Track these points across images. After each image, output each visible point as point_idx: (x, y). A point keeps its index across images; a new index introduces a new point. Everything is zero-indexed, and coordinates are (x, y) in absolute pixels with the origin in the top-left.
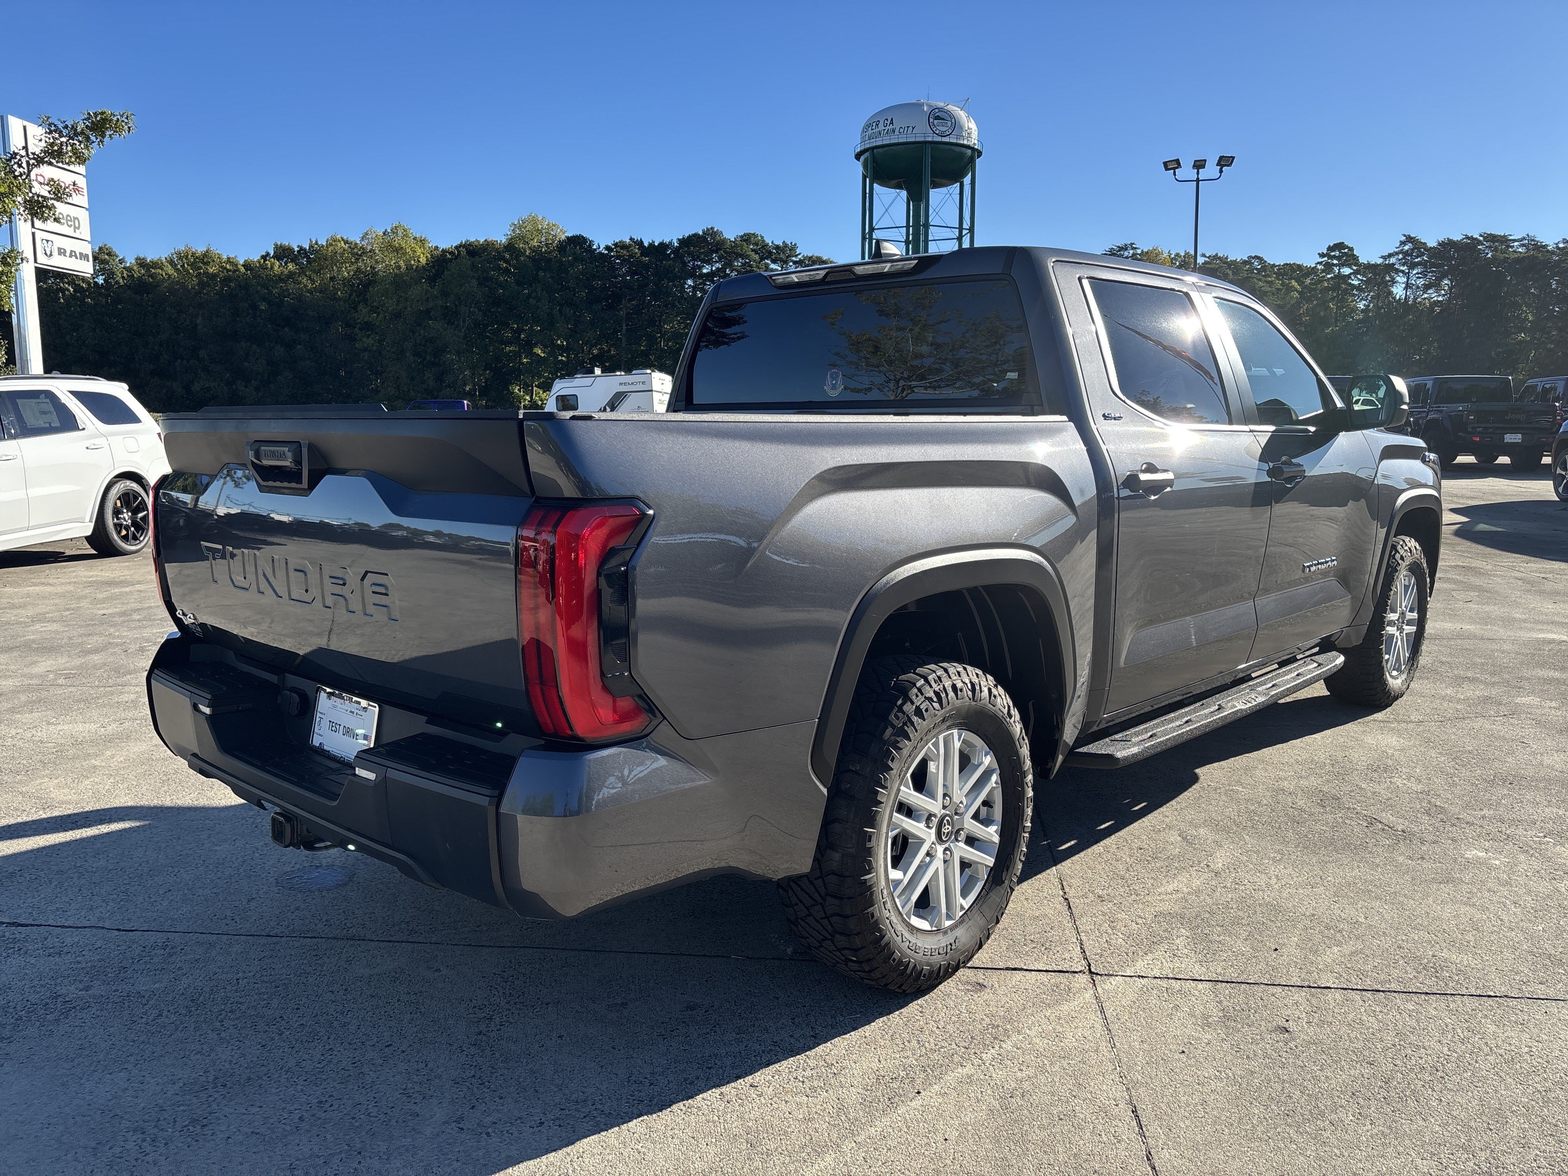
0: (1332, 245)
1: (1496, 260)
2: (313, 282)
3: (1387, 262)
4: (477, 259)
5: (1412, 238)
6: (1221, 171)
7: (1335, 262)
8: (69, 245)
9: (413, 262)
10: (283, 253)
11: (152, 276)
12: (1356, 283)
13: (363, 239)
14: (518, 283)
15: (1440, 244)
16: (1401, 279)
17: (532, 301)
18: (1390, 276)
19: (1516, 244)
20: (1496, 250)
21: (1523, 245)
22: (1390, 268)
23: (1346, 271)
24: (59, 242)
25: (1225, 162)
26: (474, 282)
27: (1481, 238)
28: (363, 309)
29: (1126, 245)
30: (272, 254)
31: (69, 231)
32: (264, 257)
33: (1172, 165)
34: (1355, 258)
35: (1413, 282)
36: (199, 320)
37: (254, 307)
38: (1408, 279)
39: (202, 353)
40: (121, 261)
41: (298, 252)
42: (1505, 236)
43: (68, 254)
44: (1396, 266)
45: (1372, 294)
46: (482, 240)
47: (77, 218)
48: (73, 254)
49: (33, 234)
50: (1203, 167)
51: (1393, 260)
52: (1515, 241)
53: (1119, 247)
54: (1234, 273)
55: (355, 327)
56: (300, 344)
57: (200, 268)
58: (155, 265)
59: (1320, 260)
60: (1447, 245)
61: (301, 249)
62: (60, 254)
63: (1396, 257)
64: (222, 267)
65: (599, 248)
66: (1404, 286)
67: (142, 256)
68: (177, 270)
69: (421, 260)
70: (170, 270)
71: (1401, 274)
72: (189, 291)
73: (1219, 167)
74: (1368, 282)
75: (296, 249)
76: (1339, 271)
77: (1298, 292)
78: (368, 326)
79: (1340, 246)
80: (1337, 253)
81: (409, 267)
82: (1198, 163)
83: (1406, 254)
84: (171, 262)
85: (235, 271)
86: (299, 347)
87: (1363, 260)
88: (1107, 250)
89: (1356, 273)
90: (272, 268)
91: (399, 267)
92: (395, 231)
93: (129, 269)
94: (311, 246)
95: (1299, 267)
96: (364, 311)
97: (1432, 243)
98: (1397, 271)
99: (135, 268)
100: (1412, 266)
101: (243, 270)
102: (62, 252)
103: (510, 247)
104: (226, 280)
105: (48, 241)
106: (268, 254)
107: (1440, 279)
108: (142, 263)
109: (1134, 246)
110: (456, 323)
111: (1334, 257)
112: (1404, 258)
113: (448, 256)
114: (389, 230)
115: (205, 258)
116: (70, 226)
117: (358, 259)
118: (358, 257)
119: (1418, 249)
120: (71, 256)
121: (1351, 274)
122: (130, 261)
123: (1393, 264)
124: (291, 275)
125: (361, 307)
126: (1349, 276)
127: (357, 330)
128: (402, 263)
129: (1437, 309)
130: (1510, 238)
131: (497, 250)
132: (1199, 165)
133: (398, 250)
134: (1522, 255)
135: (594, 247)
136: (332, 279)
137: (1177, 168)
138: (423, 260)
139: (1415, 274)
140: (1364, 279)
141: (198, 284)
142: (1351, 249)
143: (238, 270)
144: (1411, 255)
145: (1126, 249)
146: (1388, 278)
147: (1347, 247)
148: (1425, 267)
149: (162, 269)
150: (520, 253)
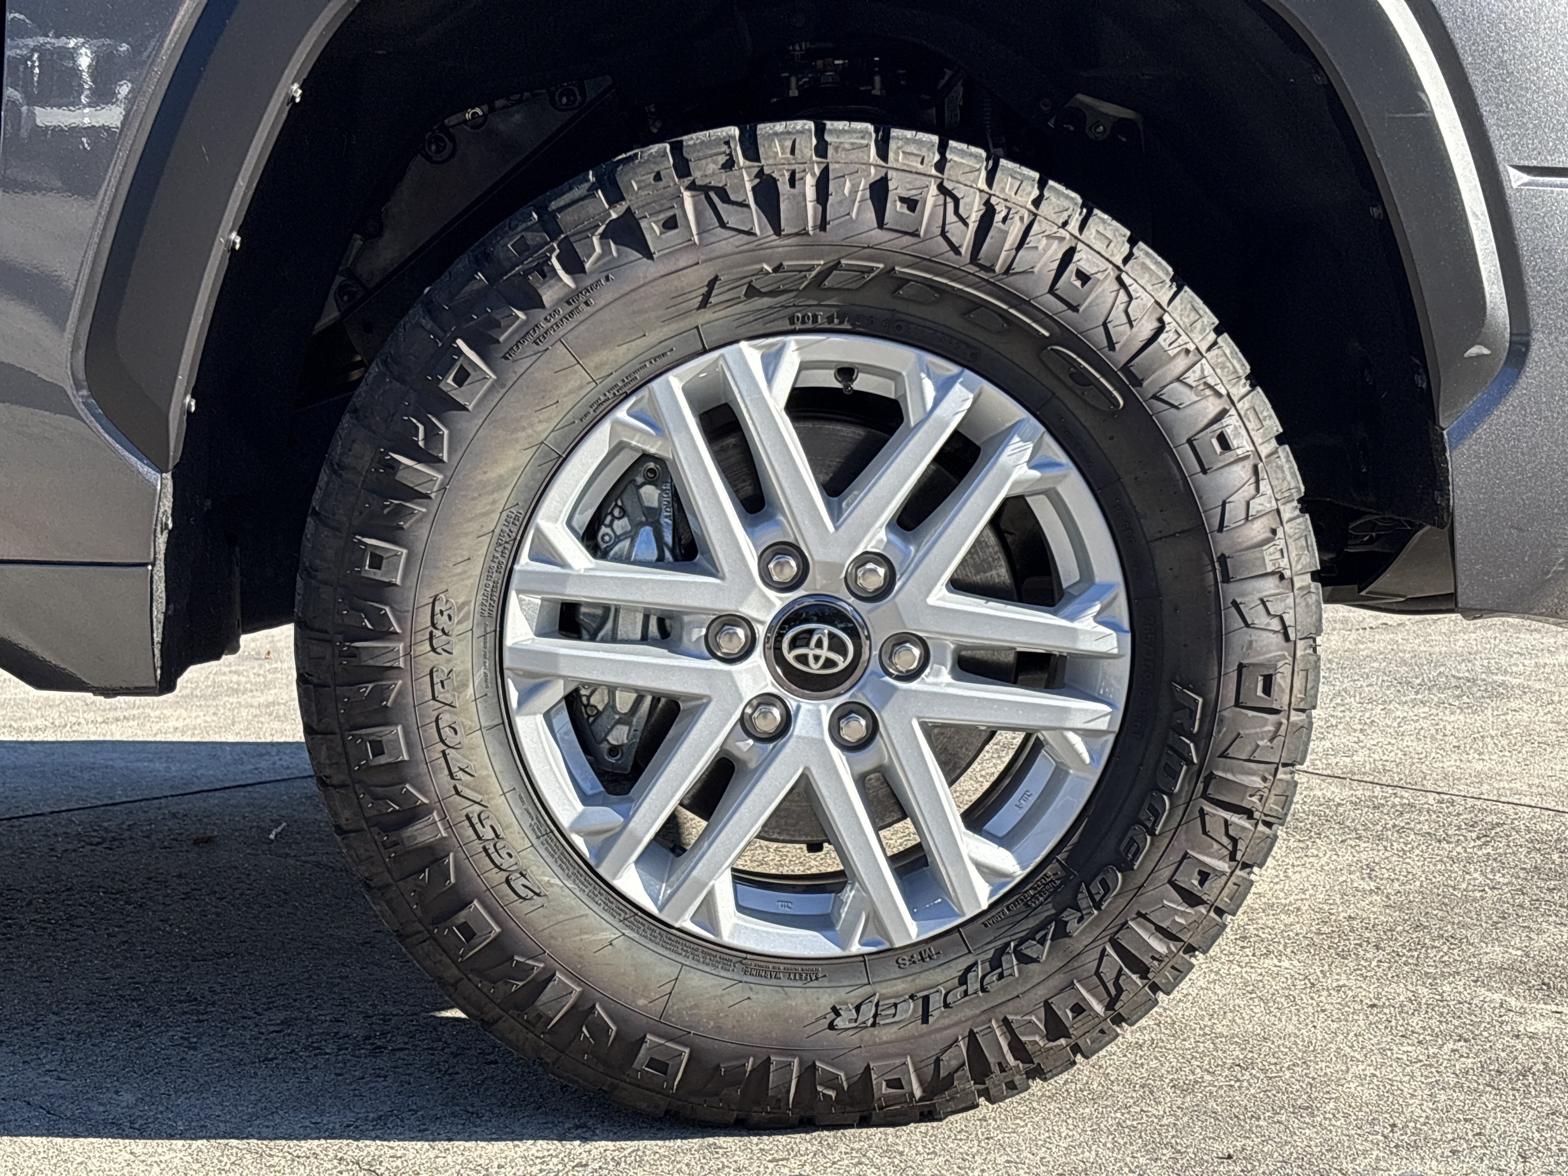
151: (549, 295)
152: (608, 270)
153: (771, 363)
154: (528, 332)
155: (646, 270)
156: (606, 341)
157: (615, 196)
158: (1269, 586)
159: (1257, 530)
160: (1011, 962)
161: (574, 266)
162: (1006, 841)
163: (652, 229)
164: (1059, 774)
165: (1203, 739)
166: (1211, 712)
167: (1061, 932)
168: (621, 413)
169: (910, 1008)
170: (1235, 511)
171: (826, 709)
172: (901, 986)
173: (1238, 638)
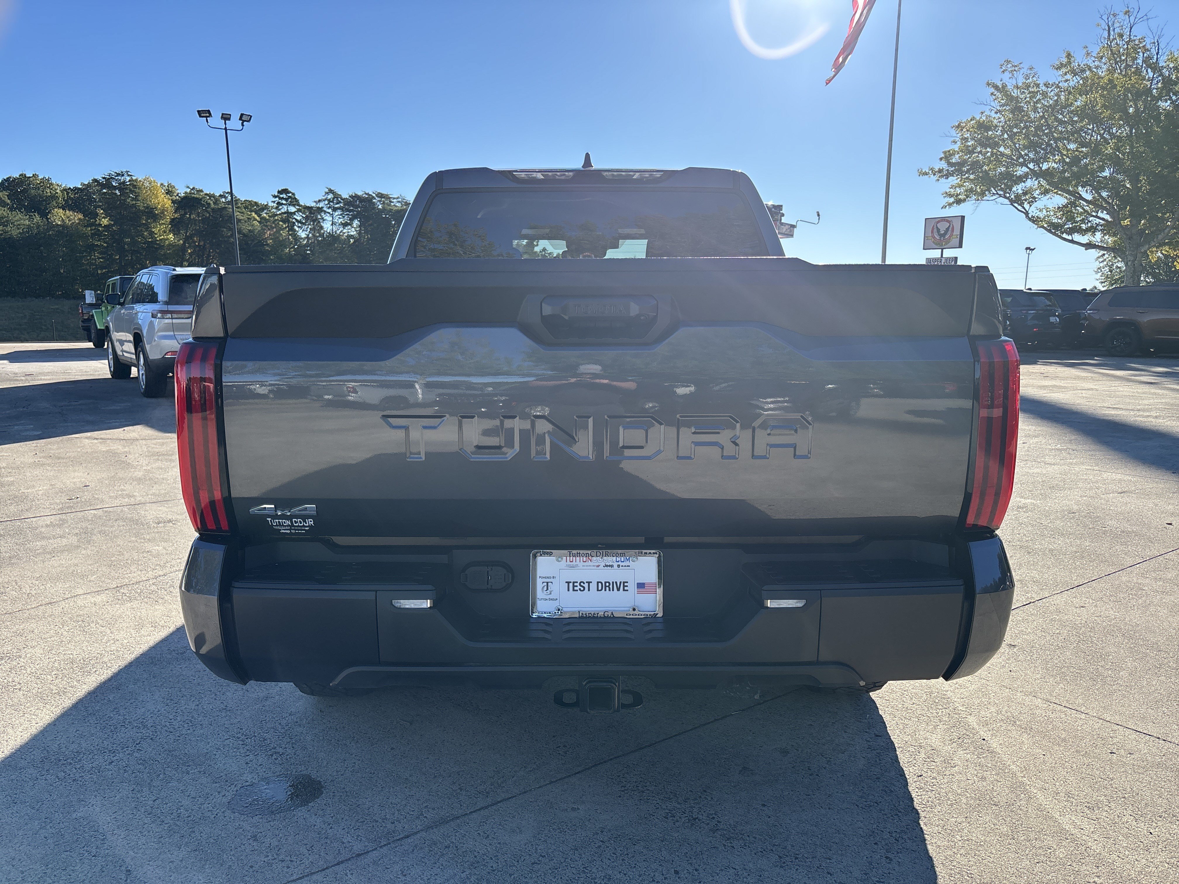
0: (280, 190)
1: (386, 210)
3: (318, 206)
5: (332, 191)
6: (243, 125)
7: (284, 202)
12: (299, 218)
15: (350, 197)
16: (328, 218)
18: (321, 215)
19: (395, 200)
20: (384, 203)
21: (399, 202)
22: (320, 210)
23: (292, 209)
25: (244, 118)
27: (374, 195)
29: (122, 172)
33: (205, 114)
34: (297, 200)
35: (336, 220)
38: (333, 218)
42: (387, 195)
44: (324, 209)
45: (310, 227)
50: (229, 119)
51: (321, 205)
52: (394, 198)
53: (116, 173)
54: (214, 203)
59: (274, 199)
60: (355, 197)
63: (323, 202)
66: (331, 223)
71: (328, 215)
73: (241, 122)
74: (307, 218)
76: (287, 210)
77: (258, 221)
79: (285, 191)
80: (284, 196)
82: (224, 116)
83: (329, 201)
87: (302, 203)
88: (106, 174)
89: (299, 211)
95: (256, 204)
97: (345, 196)
98: (325, 212)
100: (335, 210)
107: (352, 220)
109: (129, 173)
111: (283, 198)
112: (329, 204)
119: (337, 198)
121: (296, 212)
123: (322, 208)
126: (294, 213)
129: (352, 241)
130: (391, 196)
132: (226, 117)
134: (400, 208)
137: (209, 117)
139: (337, 215)
140: (304, 216)
142: (293, 194)
144: (332, 202)
145: (123, 175)
146: (319, 217)
147: (291, 193)
148: (343, 211)
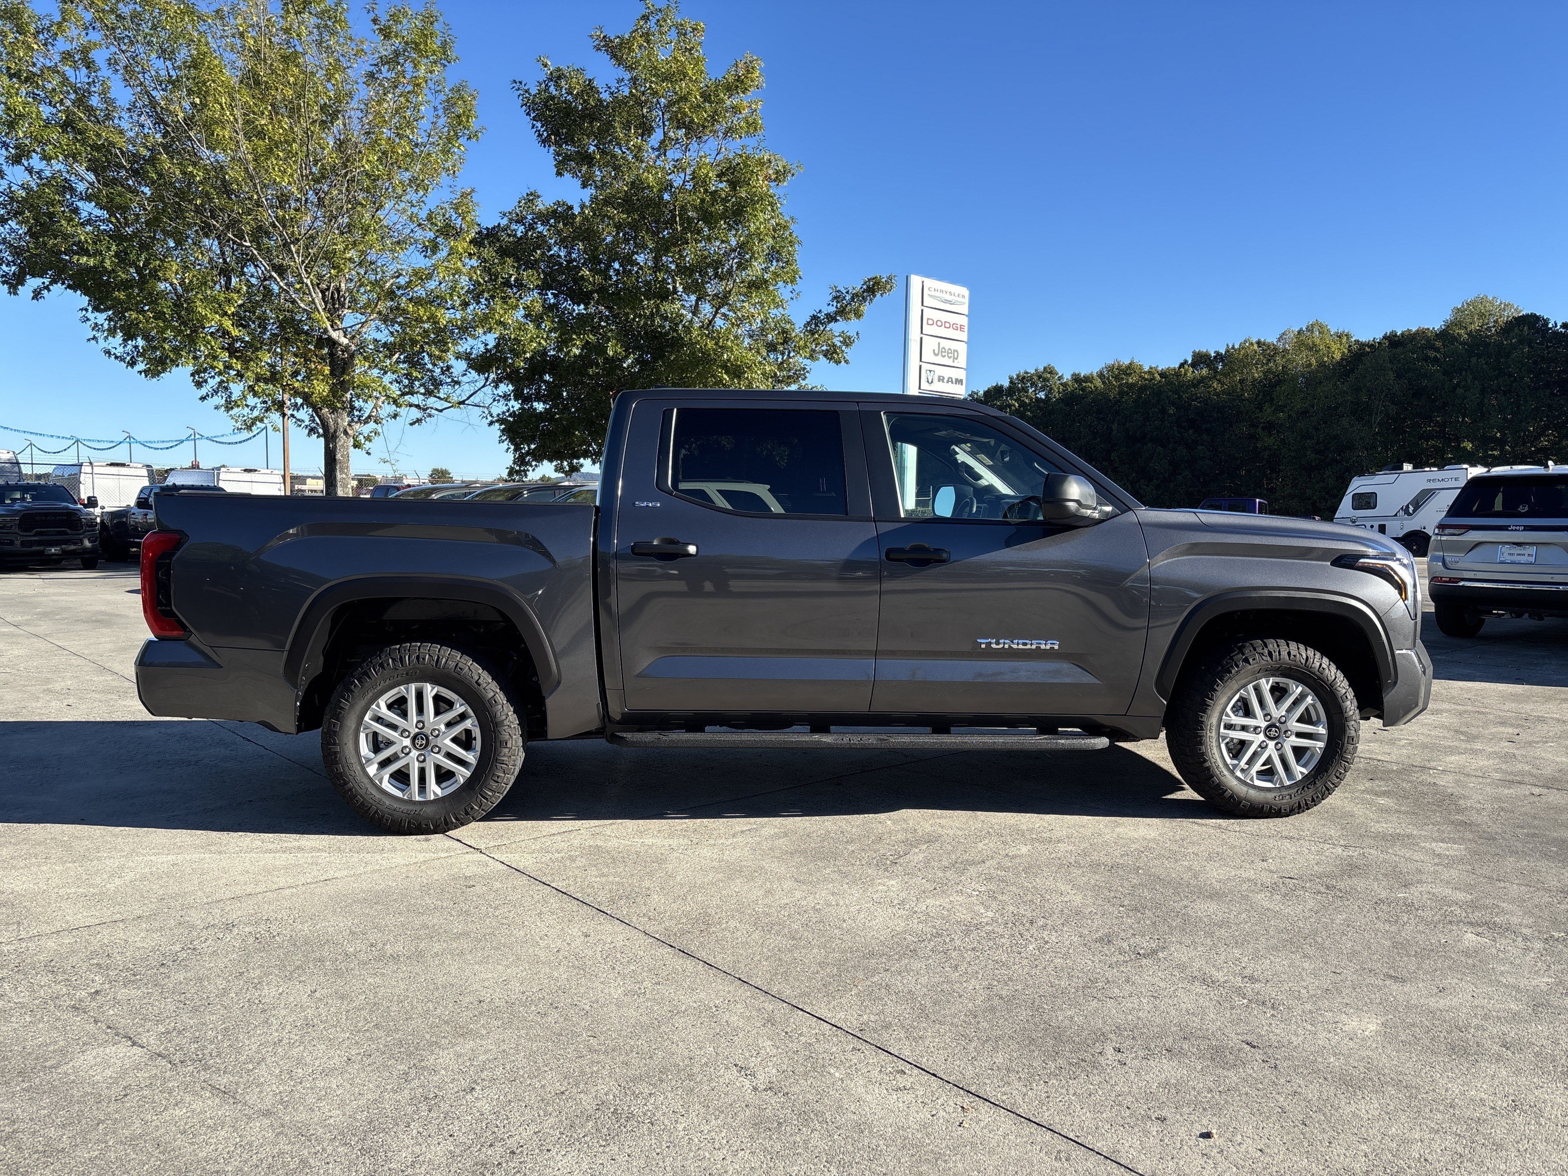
2: (1223, 384)
4: (1399, 350)
8: (947, 373)
9: (1326, 359)
10: (1200, 359)
11: (1083, 389)
13: (1279, 340)
14: (1445, 373)
17: (1460, 391)
24: (940, 371)
26: (1391, 375)
28: (1268, 409)
30: (1190, 362)
31: (949, 362)
32: (1182, 365)
36: (1115, 427)
37: (1164, 411)
39: (1114, 456)
40: (1060, 378)
41: (1215, 357)
43: (945, 380)
46: (1414, 329)
47: (957, 351)
48: (950, 380)
49: (920, 367)
55: (1258, 427)
56: (1202, 445)
57: (1123, 379)
58: (1088, 379)
61: (1217, 353)
62: (939, 380)
64: (1140, 377)
65: (1556, 326)
67: (1077, 372)
68: (1104, 383)
69: (1335, 356)
70: (1098, 383)
72: (1110, 400)
75: (1213, 355)
78: (1270, 427)
81: (1322, 364)
84: (1101, 375)
85: (1152, 379)
86: (1200, 447)
90: (1185, 374)
91: (1310, 365)
92: (1310, 329)
93: (1065, 385)
94: (1227, 351)
96: (1269, 411)
99: (1070, 383)
101: (1158, 378)
102: (941, 379)
103: (1444, 335)
104: (1143, 388)
105: (930, 371)
106: (1186, 362)
108: (1076, 378)
110: (1367, 418)
113: (1367, 349)
114: (1304, 329)
115: (1129, 370)
116: (950, 358)
117: (1269, 360)
118: (1270, 358)
120: (948, 382)
122: (1067, 377)
124: (1203, 379)
125: (1266, 406)
127: (1259, 429)
128: (1313, 361)
131: (1428, 340)
133: (1313, 348)
135: (1550, 326)
136: (1241, 381)
138: (1338, 356)
141: (1118, 394)
143: (1154, 379)
149: (1092, 382)
150: (1454, 339)
151: (1233, 671)
152: (1243, 667)
153: (1268, 682)
154: (1230, 678)
155: (1250, 667)
156: (1242, 679)
157: (1243, 654)
158: (1353, 723)
159: (1351, 713)
160: (1306, 789)
161: (1237, 667)
162: (1304, 766)
163: (1251, 660)
164: (1312, 755)
165: (1341, 749)
166: (1343, 744)
167: (1315, 783)
168: (1242, 691)
169: (1288, 797)
170: (1348, 710)
171: (1274, 743)
172: (1287, 793)
173: (1348, 731)
